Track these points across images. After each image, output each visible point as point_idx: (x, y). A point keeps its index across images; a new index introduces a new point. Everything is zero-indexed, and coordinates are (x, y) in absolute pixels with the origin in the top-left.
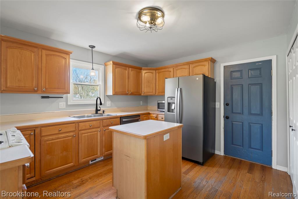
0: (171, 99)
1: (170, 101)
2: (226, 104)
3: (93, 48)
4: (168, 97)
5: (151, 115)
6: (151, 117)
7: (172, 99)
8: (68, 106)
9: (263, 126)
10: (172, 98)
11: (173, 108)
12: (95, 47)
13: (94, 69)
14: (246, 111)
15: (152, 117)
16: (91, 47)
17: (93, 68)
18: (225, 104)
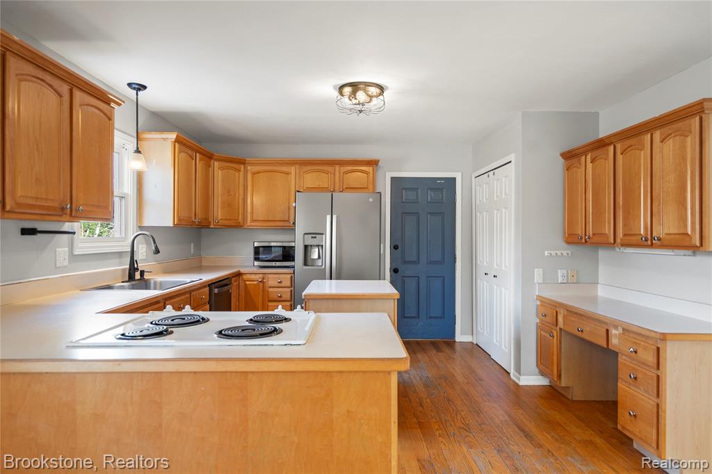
0: (312, 237)
1: (309, 241)
2: (395, 247)
3: (140, 90)
4: (305, 234)
5: (245, 277)
6: (245, 281)
7: (315, 237)
8: (73, 257)
9: (445, 279)
10: (314, 235)
11: (315, 256)
12: (145, 87)
13: (139, 152)
14: (423, 259)
15: (247, 283)
16: (134, 89)
17: (138, 148)
18: (392, 246)
